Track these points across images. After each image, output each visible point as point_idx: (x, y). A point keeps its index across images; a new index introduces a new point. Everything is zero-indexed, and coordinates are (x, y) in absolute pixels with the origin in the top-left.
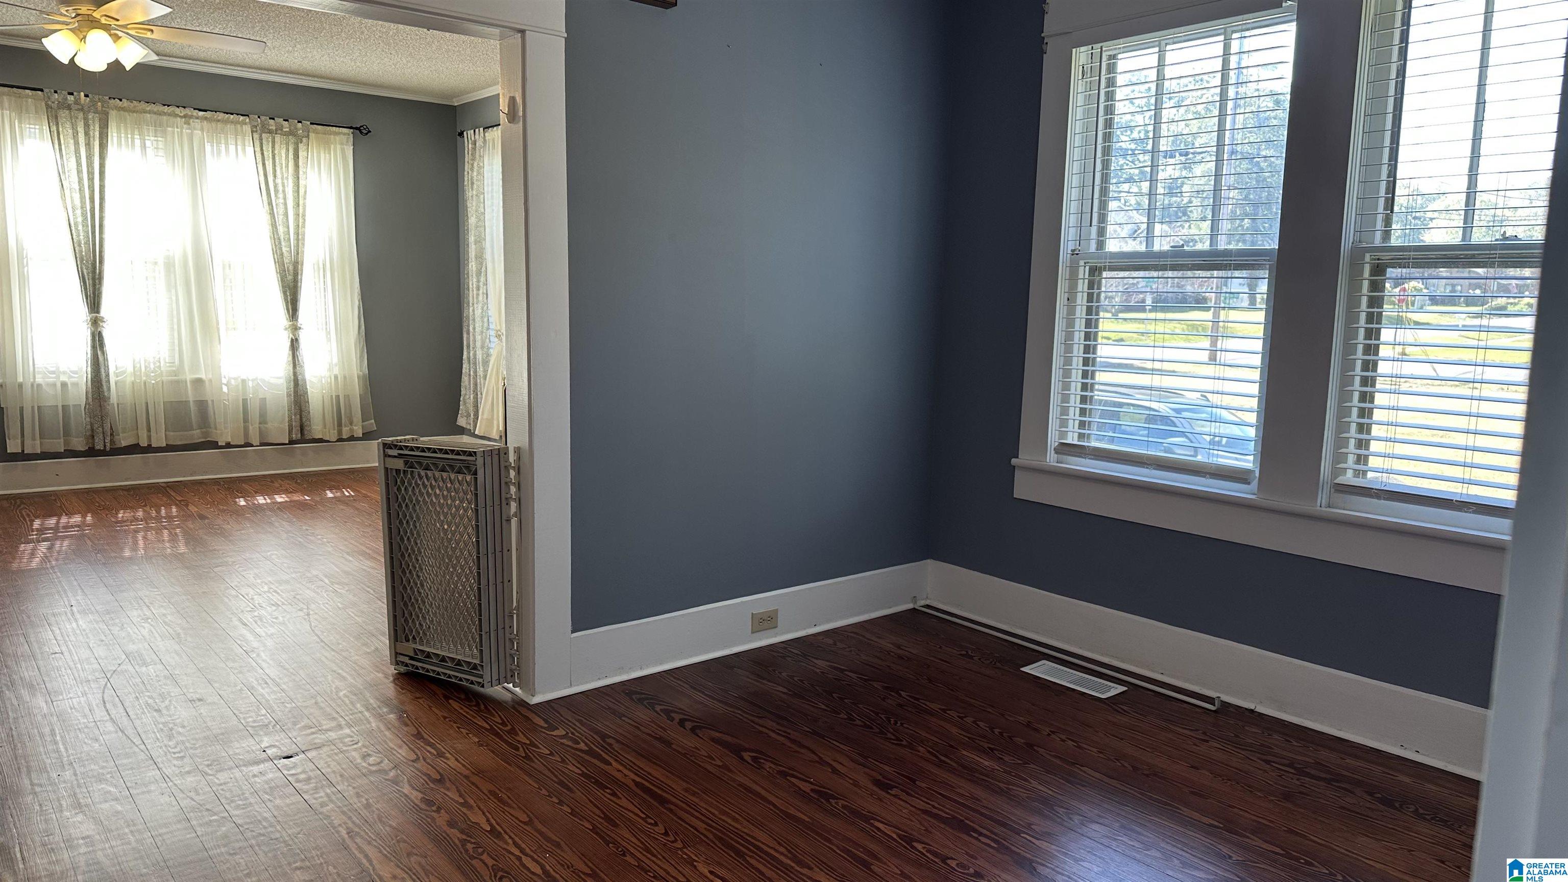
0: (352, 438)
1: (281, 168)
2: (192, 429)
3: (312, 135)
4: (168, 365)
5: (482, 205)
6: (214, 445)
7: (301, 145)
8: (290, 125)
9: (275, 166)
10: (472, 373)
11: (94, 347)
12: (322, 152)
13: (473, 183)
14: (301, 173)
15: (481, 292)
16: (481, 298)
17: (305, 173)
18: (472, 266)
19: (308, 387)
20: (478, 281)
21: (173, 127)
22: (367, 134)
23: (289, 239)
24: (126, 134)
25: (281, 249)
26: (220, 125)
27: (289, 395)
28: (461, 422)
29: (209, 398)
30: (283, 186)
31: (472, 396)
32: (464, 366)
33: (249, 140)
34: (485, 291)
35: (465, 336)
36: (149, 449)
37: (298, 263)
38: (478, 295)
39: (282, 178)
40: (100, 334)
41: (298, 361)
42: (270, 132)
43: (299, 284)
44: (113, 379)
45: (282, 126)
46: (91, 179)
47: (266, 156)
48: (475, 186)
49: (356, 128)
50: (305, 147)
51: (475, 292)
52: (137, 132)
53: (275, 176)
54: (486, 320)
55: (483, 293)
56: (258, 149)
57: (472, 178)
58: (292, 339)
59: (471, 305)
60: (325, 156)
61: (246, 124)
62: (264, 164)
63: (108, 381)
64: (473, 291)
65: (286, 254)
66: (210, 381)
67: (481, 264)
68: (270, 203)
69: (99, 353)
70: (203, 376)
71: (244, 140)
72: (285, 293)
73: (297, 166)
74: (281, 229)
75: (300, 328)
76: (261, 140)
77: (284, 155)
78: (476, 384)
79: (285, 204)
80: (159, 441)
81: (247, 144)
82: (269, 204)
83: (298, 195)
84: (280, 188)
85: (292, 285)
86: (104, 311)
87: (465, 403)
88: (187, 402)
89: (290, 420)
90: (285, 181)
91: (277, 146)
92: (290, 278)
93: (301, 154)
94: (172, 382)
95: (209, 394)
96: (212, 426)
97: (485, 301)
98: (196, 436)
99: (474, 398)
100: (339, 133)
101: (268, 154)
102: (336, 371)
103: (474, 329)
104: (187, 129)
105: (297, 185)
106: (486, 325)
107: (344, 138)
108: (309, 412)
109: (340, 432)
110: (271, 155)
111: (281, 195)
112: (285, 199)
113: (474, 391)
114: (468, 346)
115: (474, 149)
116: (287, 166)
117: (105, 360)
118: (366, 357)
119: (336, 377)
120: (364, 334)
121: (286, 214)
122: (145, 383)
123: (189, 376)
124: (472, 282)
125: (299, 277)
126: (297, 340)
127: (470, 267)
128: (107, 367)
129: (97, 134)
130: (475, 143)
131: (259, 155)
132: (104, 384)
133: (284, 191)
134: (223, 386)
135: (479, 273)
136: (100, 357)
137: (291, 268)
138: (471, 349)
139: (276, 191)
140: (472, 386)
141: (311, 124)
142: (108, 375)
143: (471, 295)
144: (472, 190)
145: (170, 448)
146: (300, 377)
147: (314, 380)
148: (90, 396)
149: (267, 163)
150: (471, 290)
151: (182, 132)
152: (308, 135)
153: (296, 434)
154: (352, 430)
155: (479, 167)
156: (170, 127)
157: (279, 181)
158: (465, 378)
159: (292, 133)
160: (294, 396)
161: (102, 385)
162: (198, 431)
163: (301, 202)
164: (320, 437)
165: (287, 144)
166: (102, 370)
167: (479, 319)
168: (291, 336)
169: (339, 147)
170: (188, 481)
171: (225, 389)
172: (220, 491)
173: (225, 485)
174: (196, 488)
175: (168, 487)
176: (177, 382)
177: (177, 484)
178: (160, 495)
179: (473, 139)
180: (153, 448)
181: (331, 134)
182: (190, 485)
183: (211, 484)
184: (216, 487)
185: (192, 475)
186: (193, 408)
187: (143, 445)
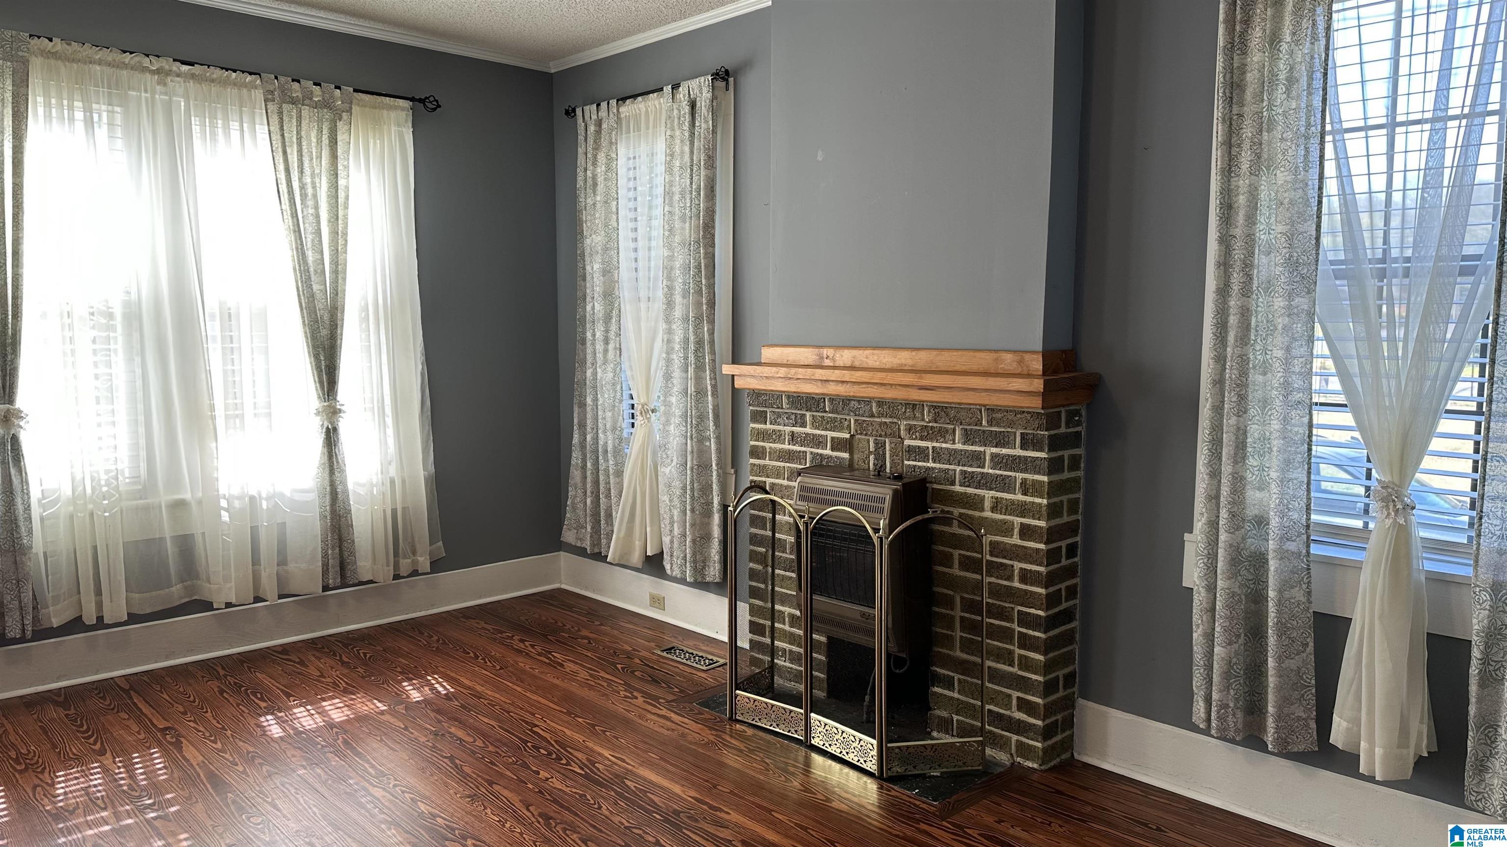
1: (311, 159)
2: (170, 586)
3: (357, 109)
4: (127, 480)
5: (614, 217)
6: (205, 605)
7: (340, 124)
8: (324, 93)
9: (302, 156)
12: (371, 135)
13: (595, 185)
14: (340, 167)
15: (611, 346)
16: (610, 356)
17: (347, 167)
18: (597, 306)
19: (351, 503)
20: (606, 330)
21: (139, 90)
22: (434, 110)
23: (323, 272)
25: (311, 287)
26: (214, 89)
27: (323, 517)
28: (568, 536)
29: (196, 529)
30: (314, 187)
31: (590, 501)
32: (576, 454)
33: (261, 114)
34: (617, 345)
35: (576, 409)
37: (337, 309)
39: (313, 175)
40: (14, 435)
41: (338, 462)
42: (293, 102)
43: (339, 342)
45: (312, 92)
47: (287, 139)
48: (600, 188)
49: (420, 101)
50: (347, 128)
51: (600, 347)
53: (301, 172)
55: (615, 348)
56: (275, 128)
57: (594, 177)
58: (328, 428)
59: (588, 365)
60: (375, 143)
61: (256, 88)
62: (285, 153)
63: (29, 515)
65: (318, 295)
66: (199, 503)
67: (612, 304)
68: (294, 215)
69: (14, 468)
70: (187, 496)
71: (253, 114)
72: (316, 357)
73: (334, 156)
74: (311, 256)
75: (340, 411)
76: (280, 113)
77: (314, 140)
79: (317, 217)
80: (115, 610)
81: (257, 120)
82: (292, 217)
83: (337, 202)
84: (310, 191)
85: (327, 343)
87: (575, 509)
88: (162, 540)
89: (325, 556)
90: (317, 180)
91: (304, 123)
92: (324, 332)
93: (339, 138)
94: (136, 510)
95: (197, 526)
96: (202, 576)
97: (618, 359)
98: (176, 593)
100: (394, 108)
101: (291, 136)
102: (392, 472)
103: (595, 401)
104: (161, 93)
105: (334, 186)
107: (400, 114)
108: (353, 541)
109: (396, 565)
110: (295, 140)
111: (310, 203)
112: (317, 207)
113: (591, 492)
114: (582, 426)
115: (598, 132)
116: (320, 157)
117: (24, 482)
118: (432, 450)
119: (392, 483)
120: (429, 414)
121: (318, 232)
122: (92, 514)
123: (165, 497)
125: (339, 332)
126: (335, 429)
127: (588, 308)
128: (26, 495)
129: (9, 95)
130: (599, 123)
131: (276, 137)
132: (22, 523)
133: (315, 196)
134: (221, 511)
135: (606, 318)
136: (14, 478)
137: (326, 317)
138: (588, 430)
139: (304, 196)
140: (588, 484)
141: (355, 91)
142: (28, 505)
143: (588, 352)
144: (594, 193)
145: (133, 618)
146: (340, 489)
147: (361, 491)
149: (289, 150)
150: (588, 343)
151: (153, 98)
152: (352, 109)
153: (334, 579)
154: (414, 561)
155: (609, 159)
156: (134, 89)
157: (308, 180)
158: (575, 475)
159: (326, 104)
160: (332, 519)
161: (18, 526)
162: (179, 586)
163: (341, 213)
164: (367, 575)
165: (320, 121)
168: (326, 424)
169: (393, 128)
170: (163, 669)
171: (225, 517)
172: (225, 695)
173: (229, 678)
174: (181, 689)
175: (132, 688)
176: (147, 509)
177: (145, 678)
178: (124, 715)
179: (594, 117)
180: (106, 621)
181: (383, 108)
182: (168, 679)
183: (203, 677)
184: (214, 684)
185: (167, 658)
186: (171, 549)
187: (90, 618)
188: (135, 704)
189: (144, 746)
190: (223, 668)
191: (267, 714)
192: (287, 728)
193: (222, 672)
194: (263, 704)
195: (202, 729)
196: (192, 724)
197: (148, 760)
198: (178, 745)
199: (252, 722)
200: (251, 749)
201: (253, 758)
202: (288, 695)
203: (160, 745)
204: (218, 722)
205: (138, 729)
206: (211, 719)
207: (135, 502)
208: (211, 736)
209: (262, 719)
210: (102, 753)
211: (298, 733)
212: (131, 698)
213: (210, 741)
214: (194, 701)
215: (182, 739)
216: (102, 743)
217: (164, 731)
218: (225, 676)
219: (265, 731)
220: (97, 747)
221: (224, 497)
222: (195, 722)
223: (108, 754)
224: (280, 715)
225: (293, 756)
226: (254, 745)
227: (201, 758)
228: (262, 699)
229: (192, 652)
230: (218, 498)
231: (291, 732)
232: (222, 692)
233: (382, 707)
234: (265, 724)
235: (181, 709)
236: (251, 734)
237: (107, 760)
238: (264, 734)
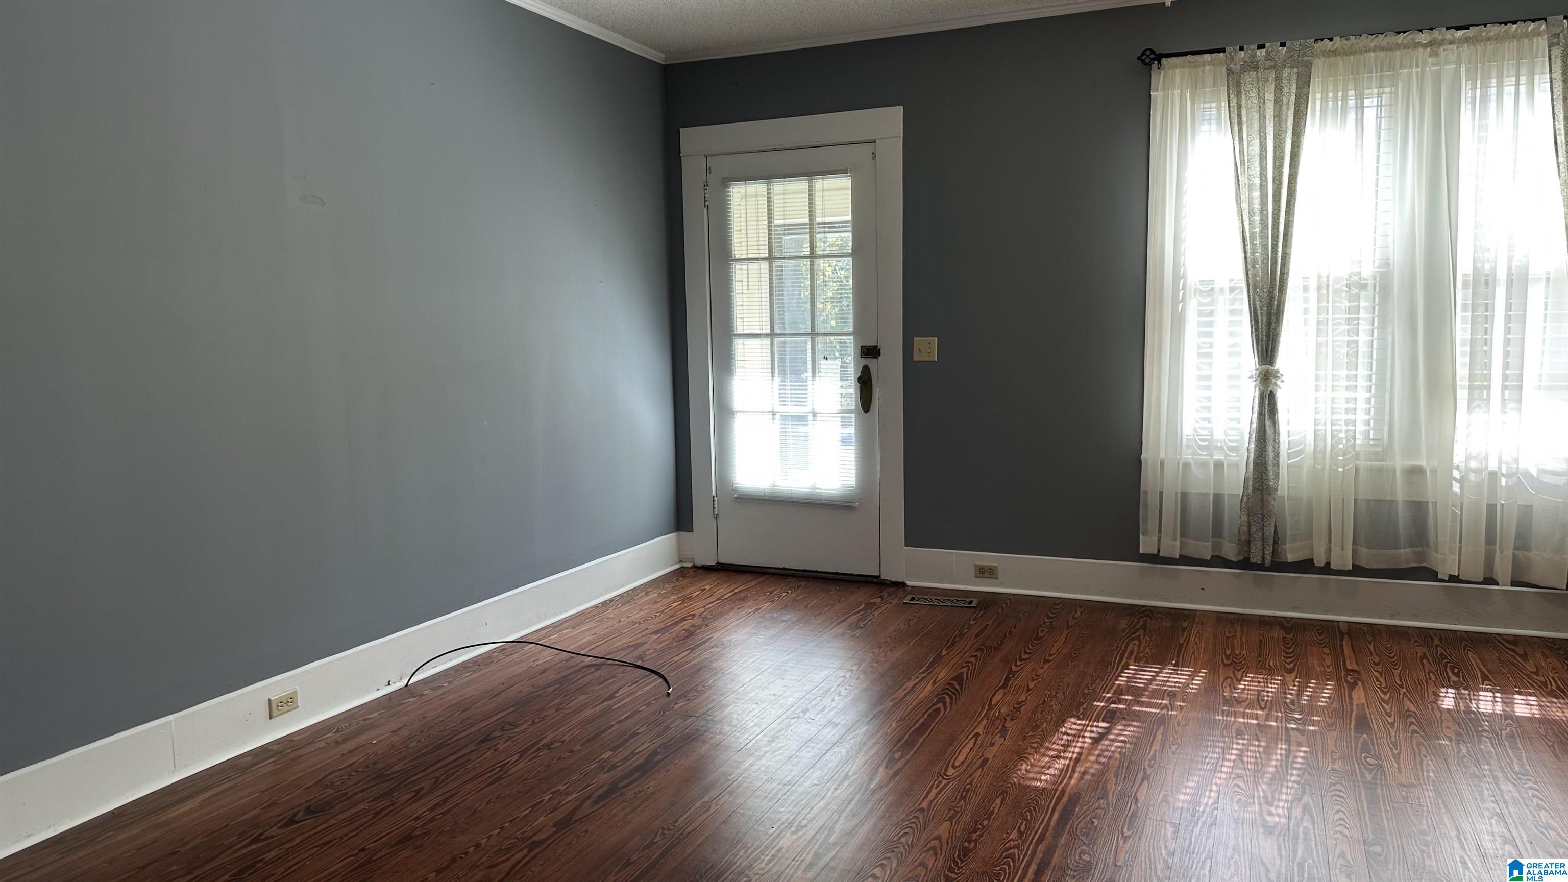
2: (1397, 547)
4: (1371, 442)
6: (1431, 575)
11: (1261, 415)
24: (1336, 91)
29: (1429, 498)
36: (1326, 569)
40: (1272, 395)
44: (1283, 460)
46: (1278, 168)
52: (1351, 86)
63: (1277, 465)
66: (1434, 472)
69: (1268, 423)
70: (1423, 463)
80: (1343, 559)
86: (1281, 363)
88: (1393, 503)
94: (1371, 470)
95: (1431, 492)
96: (1432, 544)
98: (1404, 556)
104: (1434, 65)
117: (1276, 433)
122: (1329, 471)
123: (1400, 463)
128: (1277, 442)
129: (1290, 101)
132: (1270, 468)
134: (1454, 482)
136: (1267, 428)
142: (1277, 456)
145: (1357, 570)
148: (1251, 483)
151: (1423, 71)
161: (1266, 469)
162: (1407, 550)
166: (1270, 448)
170: (1385, 625)
171: (1456, 487)
172: (1425, 661)
173: (1439, 648)
174: (1389, 646)
175: (1349, 633)
176: (1380, 470)
177: (1365, 629)
178: (1327, 651)
180: (1332, 567)
182: (1384, 636)
183: (1416, 641)
184: (1421, 650)
185: (1392, 617)
186: (1402, 515)
187: (1320, 562)
188: (1342, 646)
189: (1324, 677)
190: (1441, 640)
191: (1452, 687)
192: (1461, 704)
193: (1436, 642)
194: (1454, 678)
195: (1382, 680)
196: (1376, 674)
197: (1320, 687)
198: (1352, 686)
199: (1432, 688)
200: (1412, 709)
201: (1409, 716)
202: (1487, 679)
203: (1338, 681)
204: (1400, 680)
205: (1328, 664)
206: (1396, 675)
207: (1370, 463)
208: (1385, 688)
209: (1443, 690)
210: (1290, 671)
211: (1468, 711)
212: (1342, 640)
213: (1382, 691)
214: (1393, 657)
215: (1360, 683)
216: (1295, 666)
217: (1348, 671)
218: (1437, 646)
219: (1438, 700)
220: (1289, 667)
221: (1458, 468)
222: (1381, 673)
223: (1293, 675)
224: (1463, 691)
225: (1448, 727)
226: (1418, 708)
227: (1364, 701)
228: (1457, 675)
229: (1416, 617)
230: (1451, 467)
231: (1462, 708)
232: (1424, 656)
234: (1441, 694)
235: (1377, 660)
236: (1422, 698)
237: (1289, 678)
238: (1435, 702)
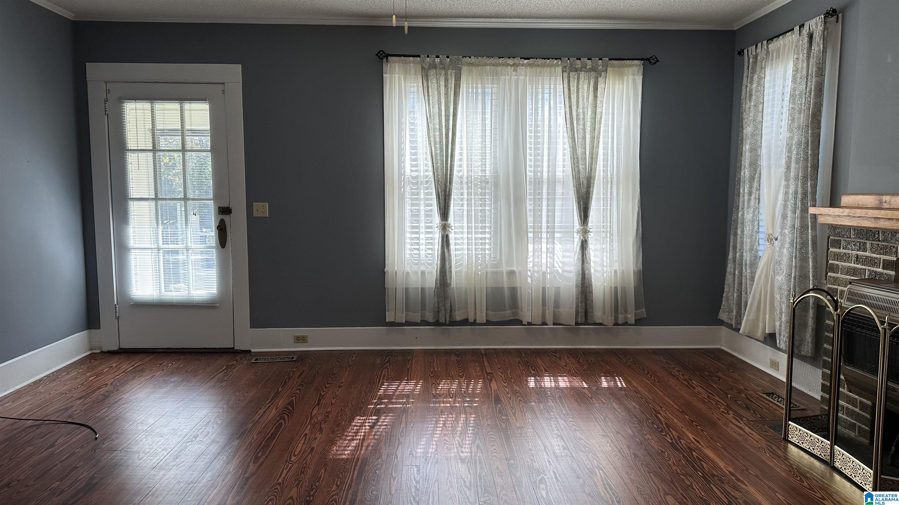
0: (626, 324)
1: (583, 99)
2: (505, 310)
3: (609, 69)
5: (760, 114)
6: (519, 322)
7: (600, 79)
8: (592, 63)
9: (578, 98)
10: (737, 272)
11: (443, 246)
12: (617, 83)
13: (751, 95)
14: (598, 102)
15: (753, 197)
16: (752, 203)
17: (602, 102)
18: (746, 172)
19: (593, 280)
20: (751, 187)
21: (505, 75)
22: (655, 63)
23: (585, 158)
24: (472, 84)
25: (578, 167)
26: (539, 69)
27: (577, 286)
28: (723, 316)
29: (518, 285)
30: (584, 114)
31: (735, 295)
32: (729, 266)
33: (560, 79)
34: (757, 197)
35: (732, 237)
36: (475, 323)
37: (591, 177)
38: (749, 200)
39: (583, 108)
40: (447, 236)
41: (586, 258)
42: (576, 70)
43: (591, 195)
44: (454, 270)
45: (586, 64)
46: (447, 121)
47: (572, 91)
48: (754, 97)
49: (646, 59)
50: (603, 80)
51: (746, 197)
52: (479, 82)
53: (578, 107)
54: (756, 223)
55: (755, 198)
56: (566, 86)
57: (751, 90)
58: (582, 240)
59: (740, 209)
60: (619, 86)
61: (558, 66)
62: (570, 97)
63: (451, 272)
64: (744, 196)
65: (582, 171)
66: (520, 272)
67: (755, 170)
68: (572, 129)
69: (446, 250)
70: (515, 268)
71: (556, 79)
72: (579, 203)
73: (595, 96)
74: (579, 151)
75: (589, 231)
76: (569, 77)
77: (586, 89)
78: (740, 284)
79: (584, 129)
80: (481, 318)
81: (558, 83)
82: (571, 131)
83: (595, 121)
84: (581, 117)
85: (585, 196)
86: (451, 220)
87: (728, 299)
88: (503, 288)
89: (577, 306)
90: (586, 110)
91: (581, 82)
92: (584, 190)
93: (599, 86)
94: (493, 273)
95: (518, 283)
96: (520, 307)
97: (757, 205)
98: (508, 314)
99: (737, 296)
100: (632, 65)
101: (573, 89)
102: (616, 266)
103: (743, 231)
104: (515, 75)
105: (595, 113)
106: (756, 228)
107: (636, 69)
108: (592, 301)
109: (616, 318)
110: (576, 90)
111: (581, 123)
112: (584, 125)
113: (738, 290)
114: (735, 247)
115: (755, 62)
116: (588, 98)
117: (450, 255)
118: (641, 255)
119: (616, 272)
120: (641, 235)
121: (584, 138)
122: (475, 274)
123: (505, 269)
124: (744, 189)
125: (591, 190)
126: (586, 241)
127: (742, 173)
128: (450, 261)
129: (453, 85)
130: (756, 57)
131: (566, 90)
132: (447, 273)
133: (584, 119)
134: (528, 278)
135: (752, 179)
136: (446, 253)
137: (585, 182)
138: (738, 250)
139: (578, 119)
140: (736, 285)
141: (610, 59)
142: (450, 267)
143: (741, 200)
144: (750, 101)
145: (489, 323)
146: (587, 272)
147: (598, 275)
148: (438, 282)
149: (572, 96)
150: (741, 195)
151: (511, 78)
152: (607, 69)
153: (581, 319)
154: (626, 317)
155: (760, 78)
156: (503, 75)
157: (581, 111)
158: (729, 278)
159: (594, 69)
160: (582, 287)
161: (446, 274)
162: (509, 311)
163: (597, 127)
164: (601, 322)
165: (589, 79)
166: (447, 263)
167: (749, 223)
168: (582, 238)
169: (631, 77)
170: (501, 349)
171: (529, 280)
172: (520, 365)
173: (525, 358)
174: (504, 359)
175: (485, 354)
176: (497, 273)
177: (492, 352)
178: (477, 364)
179: (754, 53)
180: (477, 322)
181: (625, 67)
182: (501, 354)
183: (515, 355)
184: (518, 359)
185: (504, 345)
186: (507, 293)
187: (471, 320)
188: (483, 361)
189: (477, 378)
190: (525, 354)
191: (532, 376)
192: (538, 384)
193: (524, 355)
194: (533, 372)
195: (503, 376)
196: (500, 374)
197: (476, 383)
198: (490, 381)
199: (525, 378)
200: (518, 389)
201: (517, 393)
202: (546, 371)
203: (484, 378)
204: (511, 375)
205: (478, 371)
206: (509, 373)
207: (492, 269)
208: (505, 380)
209: (529, 378)
210: (462, 377)
211: (541, 387)
212: (483, 358)
213: (504, 382)
214: (506, 365)
215: (493, 379)
216: (464, 373)
217: (488, 373)
218: (524, 357)
219: (527, 383)
220: (461, 374)
221: (530, 271)
222: (502, 373)
223: (463, 378)
224: (538, 378)
225: (534, 396)
226: (520, 388)
227: (496, 388)
228: (533, 370)
229: (514, 344)
230: (527, 270)
231: (538, 386)
232: (519, 363)
233: (585, 385)
234: (529, 380)
235: (499, 366)
236: (521, 383)
237: (462, 380)
238: (527, 385)
